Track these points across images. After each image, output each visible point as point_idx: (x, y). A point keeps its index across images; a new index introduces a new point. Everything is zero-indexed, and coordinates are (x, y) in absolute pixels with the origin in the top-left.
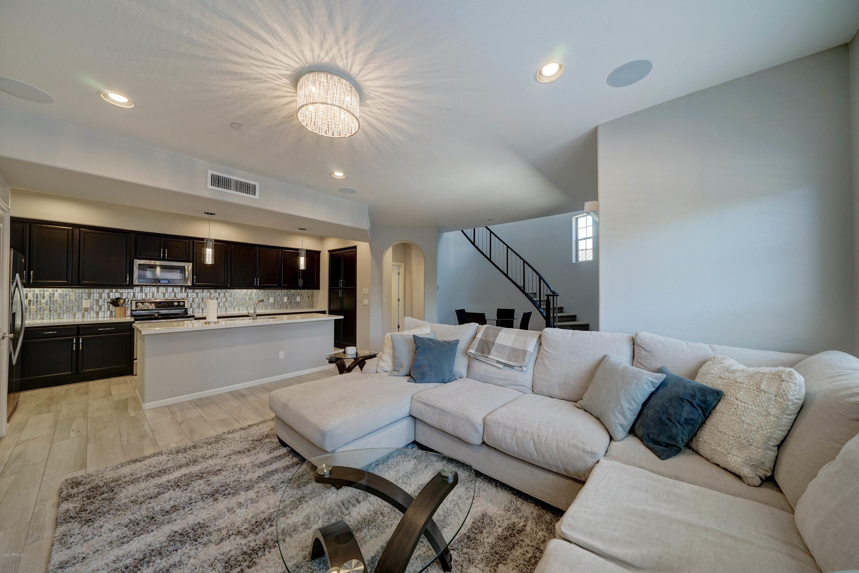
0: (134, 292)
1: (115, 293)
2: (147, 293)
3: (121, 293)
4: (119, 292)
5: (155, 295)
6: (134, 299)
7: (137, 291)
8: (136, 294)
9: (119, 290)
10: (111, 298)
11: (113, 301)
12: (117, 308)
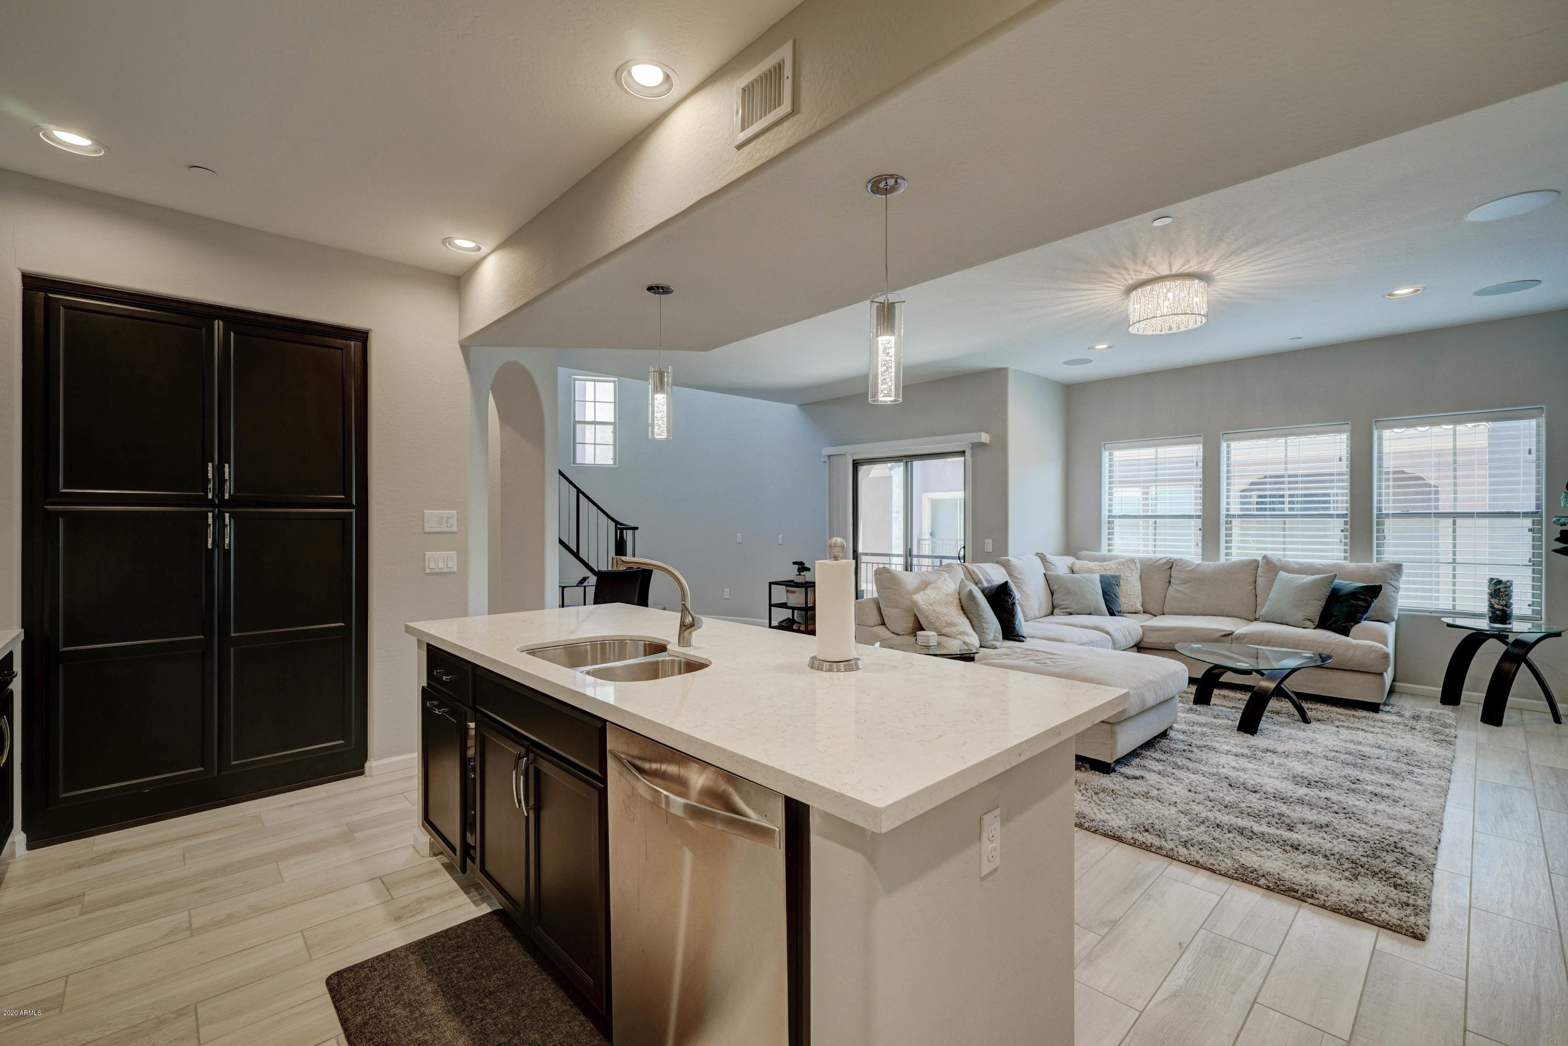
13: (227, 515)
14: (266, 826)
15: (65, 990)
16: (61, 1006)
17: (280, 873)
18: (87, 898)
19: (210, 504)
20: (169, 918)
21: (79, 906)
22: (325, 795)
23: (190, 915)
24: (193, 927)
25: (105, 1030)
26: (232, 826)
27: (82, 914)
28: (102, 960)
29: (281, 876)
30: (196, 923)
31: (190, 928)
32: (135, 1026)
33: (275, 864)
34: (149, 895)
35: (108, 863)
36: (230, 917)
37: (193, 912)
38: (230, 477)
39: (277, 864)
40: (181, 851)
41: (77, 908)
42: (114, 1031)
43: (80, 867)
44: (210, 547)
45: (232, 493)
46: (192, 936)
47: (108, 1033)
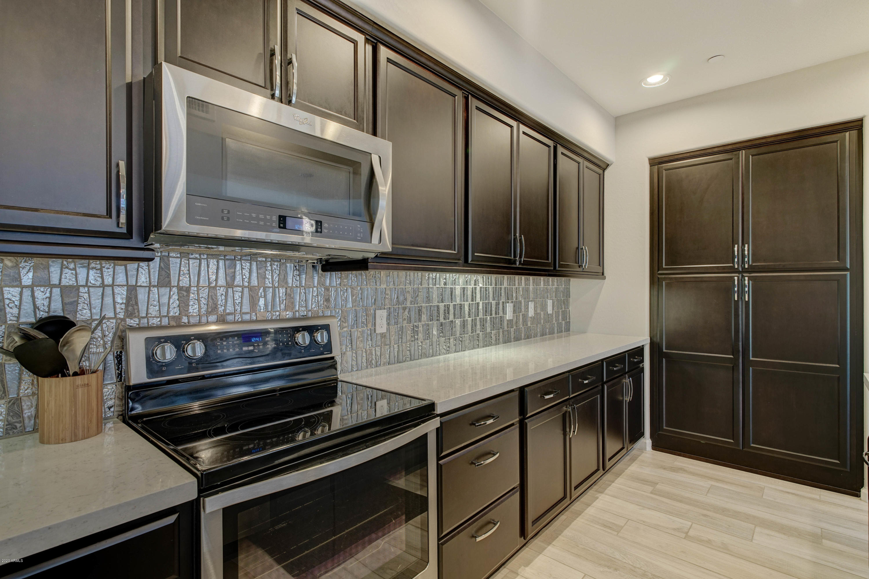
0: (132, 282)
1: (31, 287)
2: (188, 290)
3: (65, 290)
4: (55, 280)
5: (221, 300)
6: (133, 322)
7: (143, 279)
8: (142, 295)
9: (55, 268)
10: (11, 319)
11: (26, 336)
12: (48, 383)
13: (746, 278)
14: (764, 497)
15: (624, 525)
16: (618, 532)
17: (753, 534)
18: (658, 486)
19: (736, 271)
20: (681, 521)
21: (653, 488)
22: (817, 497)
23: (692, 525)
24: (689, 534)
25: (624, 558)
26: (743, 486)
27: (651, 493)
28: (644, 522)
29: (753, 537)
30: (691, 533)
31: (687, 533)
32: (635, 567)
33: (754, 526)
34: (681, 501)
35: (675, 473)
36: (709, 542)
37: (694, 525)
38: (748, 254)
39: (755, 527)
40: (710, 486)
41: (650, 489)
42: (627, 562)
43: (664, 469)
44: (736, 299)
45: (750, 263)
46: (685, 538)
47: (624, 561)
